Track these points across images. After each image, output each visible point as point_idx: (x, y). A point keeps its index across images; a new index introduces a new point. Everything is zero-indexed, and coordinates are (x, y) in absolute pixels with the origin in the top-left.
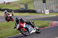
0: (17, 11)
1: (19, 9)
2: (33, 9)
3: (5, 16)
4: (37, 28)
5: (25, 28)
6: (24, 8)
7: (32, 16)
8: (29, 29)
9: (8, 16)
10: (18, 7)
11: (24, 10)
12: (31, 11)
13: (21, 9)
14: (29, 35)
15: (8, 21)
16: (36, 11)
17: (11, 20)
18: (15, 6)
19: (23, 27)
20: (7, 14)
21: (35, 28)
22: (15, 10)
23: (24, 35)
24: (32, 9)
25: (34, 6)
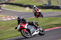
0: (39, 7)
1: (42, 5)
2: (57, 5)
3: (34, 12)
4: (40, 29)
5: (26, 29)
6: (48, 4)
7: (56, 12)
8: (31, 30)
9: (37, 12)
10: (40, 3)
11: (47, 6)
12: (55, 7)
13: (44, 5)
14: (31, 37)
15: (37, 17)
16: (59, 7)
17: (40, 16)
18: (38, 2)
19: (24, 28)
20: (36, 9)
21: (38, 30)
22: (38, 6)
23: (24, 38)
24: (55, 5)
25: (58, 2)
